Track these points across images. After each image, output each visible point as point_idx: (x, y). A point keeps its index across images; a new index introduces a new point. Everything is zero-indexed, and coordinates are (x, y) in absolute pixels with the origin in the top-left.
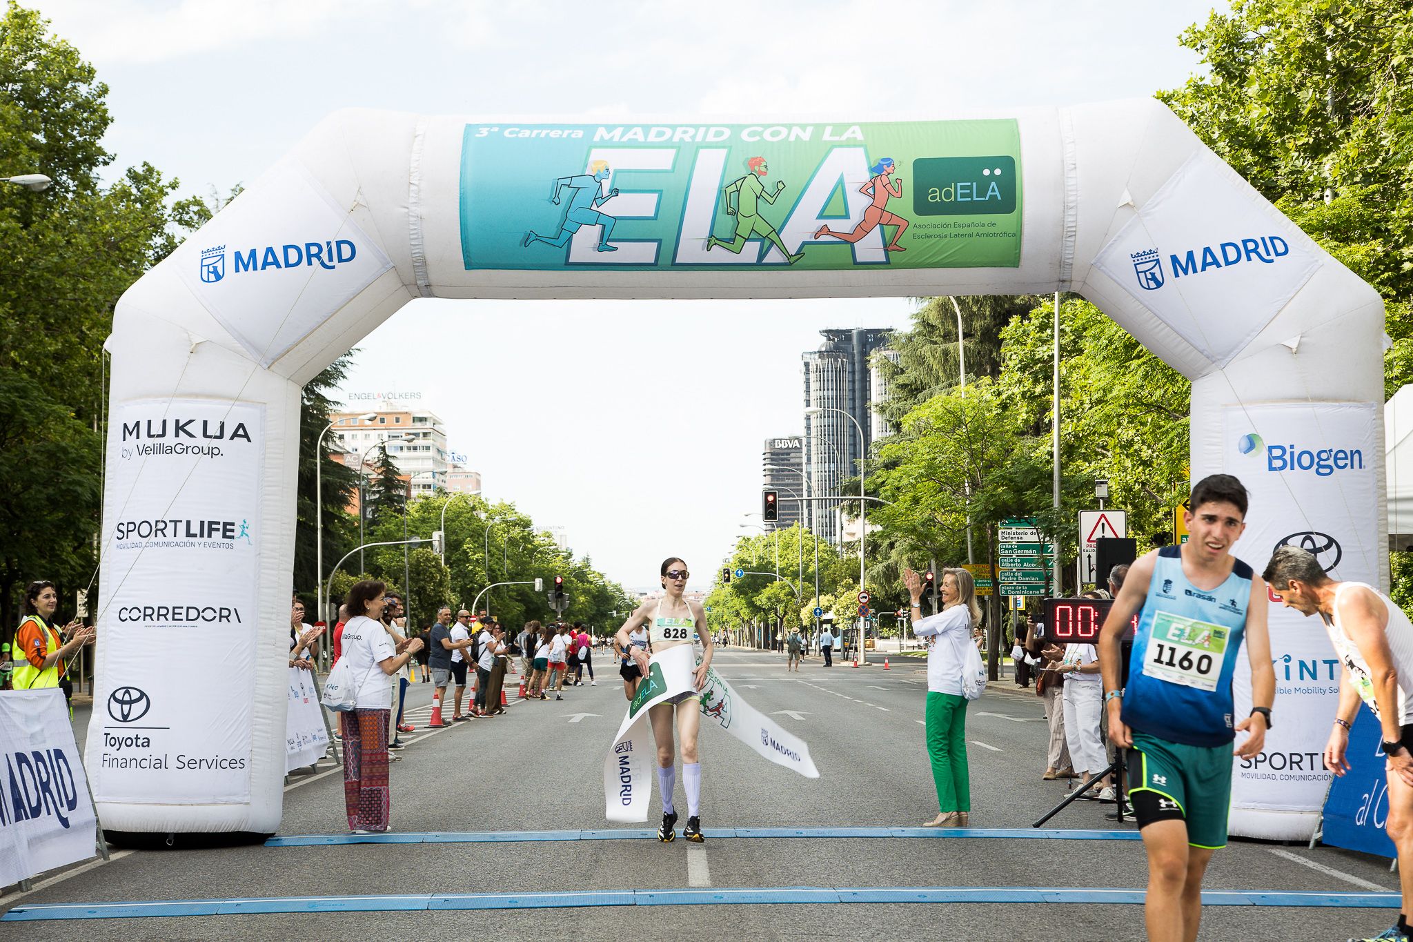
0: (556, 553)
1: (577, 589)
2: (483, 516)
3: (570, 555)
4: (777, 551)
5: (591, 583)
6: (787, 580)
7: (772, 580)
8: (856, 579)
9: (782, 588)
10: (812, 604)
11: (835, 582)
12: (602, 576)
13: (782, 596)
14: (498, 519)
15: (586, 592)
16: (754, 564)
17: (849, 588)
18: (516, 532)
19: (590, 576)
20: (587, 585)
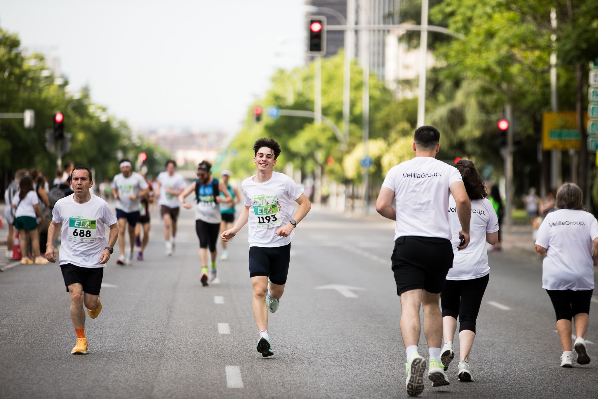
0: (50, 79)
1: (74, 124)
3: (66, 83)
4: (318, 85)
5: (91, 117)
6: (330, 122)
7: (310, 120)
9: (324, 130)
11: (387, 127)
12: (104, 110)
13: (323, 140)
15: (86, 128)
16: (291, 100)
17: (406, 134)
19: (91, 110)
20: (87, 121)
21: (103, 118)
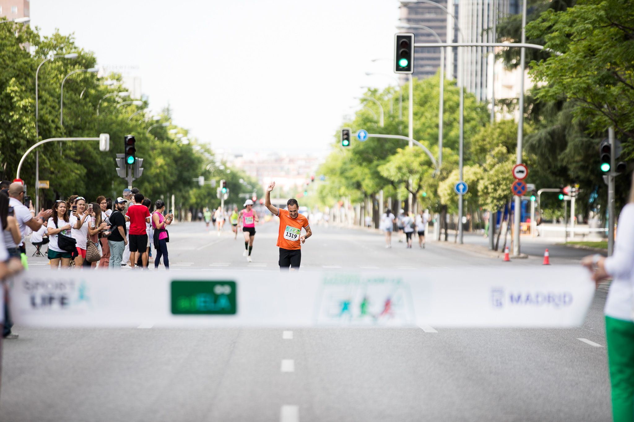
0: (128, 101)
1: (153, 148)
2: (32, 50)
3: (146, 104)
4: (410, 107)
5: (172, 141)
6: (423, 146)
7: (404, 144)
8: (511, 148)
9: (417, 155)
10: (454, 178)
11: (483, 150)
12: (186, 133)
13: (415, 166)
14: (51, 55)
15: (165, 152)
16: (382, 124)
17: (502, 158)
18: (76, 72)
19: (171, 133)
20: (167, 144)
21: (185, 141)
